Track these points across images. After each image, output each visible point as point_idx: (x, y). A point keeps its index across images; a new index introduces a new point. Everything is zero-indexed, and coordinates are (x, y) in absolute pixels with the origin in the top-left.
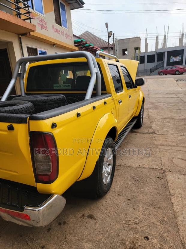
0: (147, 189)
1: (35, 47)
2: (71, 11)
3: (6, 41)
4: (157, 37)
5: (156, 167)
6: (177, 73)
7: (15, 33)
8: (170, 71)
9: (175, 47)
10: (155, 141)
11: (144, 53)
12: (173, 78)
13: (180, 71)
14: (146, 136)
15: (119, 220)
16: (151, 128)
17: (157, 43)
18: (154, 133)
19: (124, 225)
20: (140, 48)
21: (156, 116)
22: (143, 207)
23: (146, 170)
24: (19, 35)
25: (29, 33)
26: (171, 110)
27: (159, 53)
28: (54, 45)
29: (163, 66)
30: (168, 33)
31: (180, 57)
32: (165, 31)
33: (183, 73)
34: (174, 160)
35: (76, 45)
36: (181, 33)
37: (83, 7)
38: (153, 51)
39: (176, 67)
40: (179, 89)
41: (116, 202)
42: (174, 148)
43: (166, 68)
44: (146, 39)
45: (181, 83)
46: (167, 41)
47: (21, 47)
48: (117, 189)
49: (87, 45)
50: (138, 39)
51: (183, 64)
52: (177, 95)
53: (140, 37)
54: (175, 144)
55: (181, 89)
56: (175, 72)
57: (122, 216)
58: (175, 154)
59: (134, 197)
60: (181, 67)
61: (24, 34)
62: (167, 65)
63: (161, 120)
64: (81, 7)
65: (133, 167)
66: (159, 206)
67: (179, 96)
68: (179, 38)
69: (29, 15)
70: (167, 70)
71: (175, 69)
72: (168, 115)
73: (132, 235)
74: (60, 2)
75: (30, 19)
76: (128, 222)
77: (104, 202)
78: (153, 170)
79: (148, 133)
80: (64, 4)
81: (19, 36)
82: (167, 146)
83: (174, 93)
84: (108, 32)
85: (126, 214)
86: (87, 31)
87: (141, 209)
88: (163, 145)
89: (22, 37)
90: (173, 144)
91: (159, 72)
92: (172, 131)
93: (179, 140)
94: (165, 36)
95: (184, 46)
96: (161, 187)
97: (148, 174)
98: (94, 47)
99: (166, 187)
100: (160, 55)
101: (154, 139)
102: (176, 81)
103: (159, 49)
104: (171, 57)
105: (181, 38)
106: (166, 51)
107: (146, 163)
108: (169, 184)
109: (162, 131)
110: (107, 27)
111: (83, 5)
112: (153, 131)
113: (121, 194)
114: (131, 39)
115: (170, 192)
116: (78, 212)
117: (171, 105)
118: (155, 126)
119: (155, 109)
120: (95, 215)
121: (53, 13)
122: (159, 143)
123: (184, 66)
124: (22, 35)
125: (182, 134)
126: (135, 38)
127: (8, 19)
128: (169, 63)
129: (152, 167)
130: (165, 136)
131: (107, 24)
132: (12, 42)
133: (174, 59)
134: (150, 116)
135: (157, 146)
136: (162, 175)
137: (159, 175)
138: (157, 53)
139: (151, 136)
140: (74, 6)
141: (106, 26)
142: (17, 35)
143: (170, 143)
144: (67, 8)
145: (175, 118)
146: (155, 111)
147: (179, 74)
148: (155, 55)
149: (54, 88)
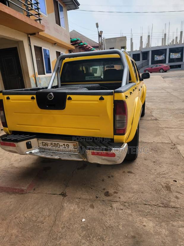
0: (165, 155)
1: (40, 46)
2: (68, 11)
3: (18, 40)
4: (141, 37)
5: (166, 142)
6: (161, 71)
7: (25, 33)
8: (155, 69)
9: (158, 47)
10: (160, 125)
11: (130, 52)
12: (160, 75)
13: (164, 69)
14: (150, 122)
15: (151, 173)
16: (153, 116)
17: (141, 42)
18: (156, 120)
19: (157, 176)
20: (126, 48)
21: (153, 107)
22: (166, 166)
23: (160, 144)
24: (28, 34)
25: (38, 33)
26: (165, 102)
27: (143, 52)
28: (55, 44)
29: (148, 64)
30: (152, 33)
31: (164, 56)
32: (149, 31)
33: (167, 71)
34: (179, 137)
35: (72, 44)
36: (164, 33)
37: (78, 8)
38: (137, 50)
39: (160, 65)
40: (166, 85)
41: (145, 163)
42: (177, 129)
43: (151, 67)
44: (131, 39)
45: (167, 80)
46: (151, 40)
47: (30, 45)
48: (143, 156)
49: (82, 44)
50: (124, 39)
51: (166, 63)
52: (165, 91)
53: (126, 37)
54: (177, 127)
55: (168, 85)
56: (160, 70)
57: (153, 171)
58: (179, 133)
59: (157, 160)
60: (165, 65)
61: (33, 34)
62: (152, 64)
63: (158, 110)
64: (77, 8)
65: (149, 143)
66: (177, 164)
67: (168, 91)
68: (162, 38)
69: (39, 17)
70: (152, 68)
71: (160, 67)
72: (163, 106)
73: (164, 180)
74: (59, 4)
75: (40, 20)
76: (159, 174)
77: (136, 164)
78: (165, 144)
79: (151, 120)
80: (62, 5)
81: (28, 36)
82: (170, 128)
83: (163, 89)
84: (98, 32)
85: (155, 170)
86: (74, 30)
87: (165, 166)
88: (168, 128)
89: (32, 36)
90: (175, 127)
91: (144, 70)
92: (171, 117)
93: (179, 124)
94: (149, 36)
95: (167, 45)
96: (176, 154)
97: (162, 146)
98: (87, 46)
99: (179, 154)
100: (145, 54)
101: (158, 124)
102: (163, 78)
103: (144, 48)
104: (155, 56)
105: (164, 37)
106: (150, 50)
107: (157, 139)
108: (181, 152)
109: (162, 118)
110: (97, 27)
111: (79, 7)
112: (155, 118)
113: (147, 159)
114: (117, 39)
115: (183, 156)
116: (119, 170)
117: (163, 99)
118: (155, 114)
119: (151, 102)
120: (132, 171)
121: (53, 14)
122: (163, 126)
123: (167, 64)
124: (31, 34)
125: (179, 119)
126: (121, 37)
127: (25, 21)
128: (154, 62)
129: (164, 142)
130: (167, 121)
131: (97, 24)
132: (23, 41)
133: (158, 58)
134: (148, 107)
135: (162, 129)
136: (173, 146)
137: (171, 147)
138: (141, 52)
139: (155, 122)
140: (70, 7)
141: (97, 25)
142: (26, 35)
143: (173, 126)
144: (64, 9)
145: (170, 108)
146: (151, 103)
147: (163, 72)
148: (139, 54)
149: (86, 79)
